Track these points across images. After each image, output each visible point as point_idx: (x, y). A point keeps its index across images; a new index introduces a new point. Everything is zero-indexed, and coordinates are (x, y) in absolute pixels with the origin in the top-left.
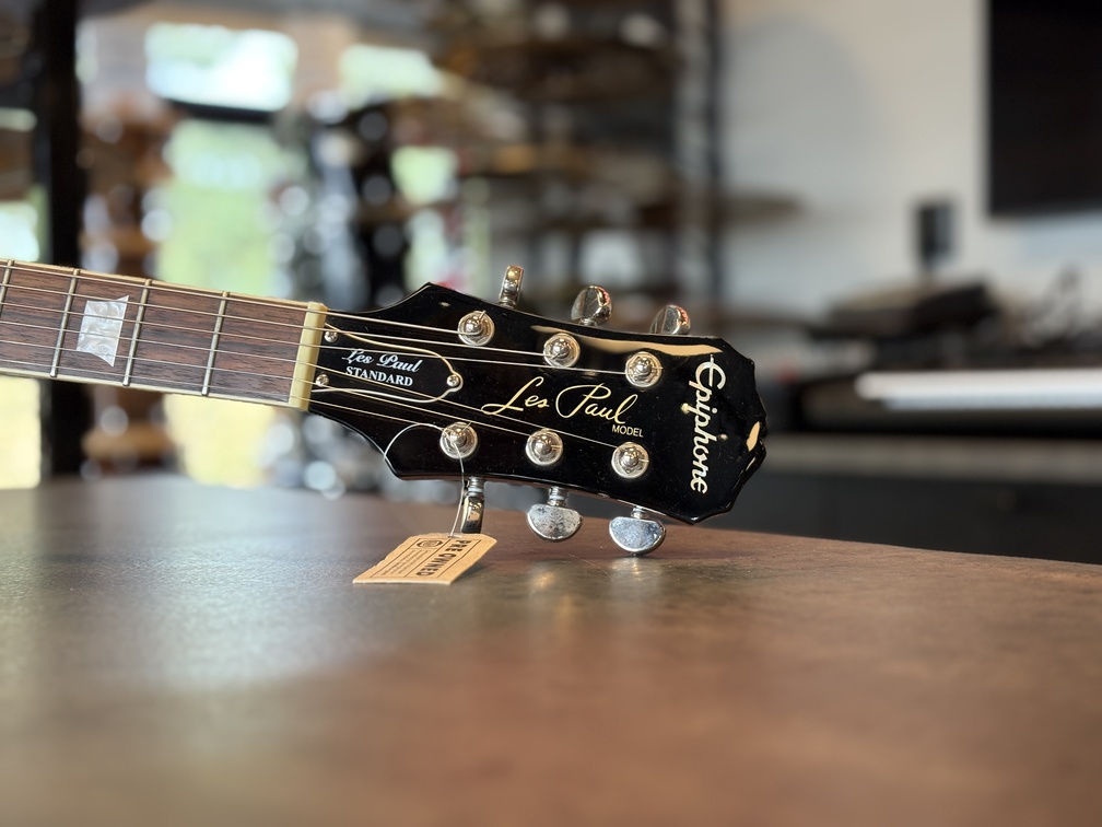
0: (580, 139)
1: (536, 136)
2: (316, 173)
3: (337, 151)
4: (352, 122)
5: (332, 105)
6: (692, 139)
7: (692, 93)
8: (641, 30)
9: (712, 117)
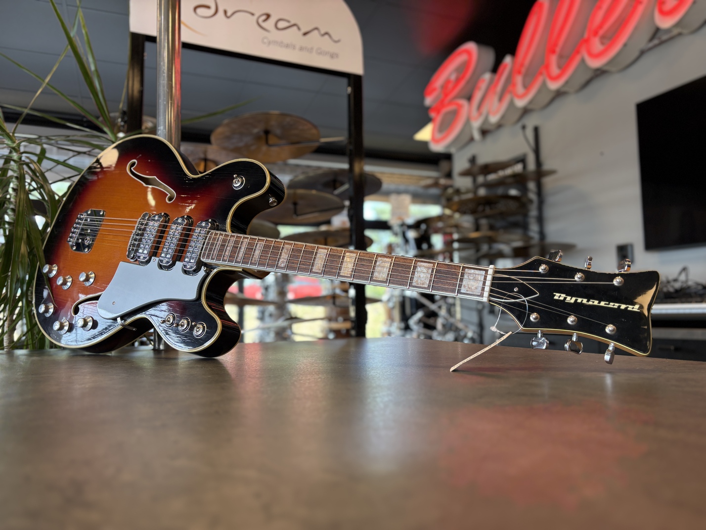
0: (492, 228)
1: (477, 228)
2: (406, 241)
3: (412, 235)
4: (416, 225)
5: (410, 221)
6: (534, 228)
7: (533, 213)
8: (513, 192)
9: (540, 220)
